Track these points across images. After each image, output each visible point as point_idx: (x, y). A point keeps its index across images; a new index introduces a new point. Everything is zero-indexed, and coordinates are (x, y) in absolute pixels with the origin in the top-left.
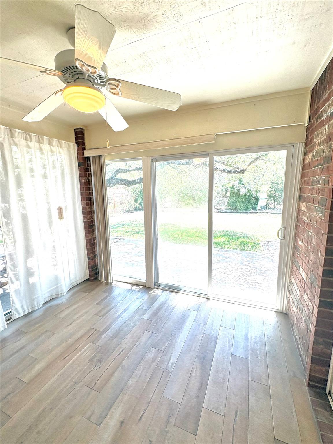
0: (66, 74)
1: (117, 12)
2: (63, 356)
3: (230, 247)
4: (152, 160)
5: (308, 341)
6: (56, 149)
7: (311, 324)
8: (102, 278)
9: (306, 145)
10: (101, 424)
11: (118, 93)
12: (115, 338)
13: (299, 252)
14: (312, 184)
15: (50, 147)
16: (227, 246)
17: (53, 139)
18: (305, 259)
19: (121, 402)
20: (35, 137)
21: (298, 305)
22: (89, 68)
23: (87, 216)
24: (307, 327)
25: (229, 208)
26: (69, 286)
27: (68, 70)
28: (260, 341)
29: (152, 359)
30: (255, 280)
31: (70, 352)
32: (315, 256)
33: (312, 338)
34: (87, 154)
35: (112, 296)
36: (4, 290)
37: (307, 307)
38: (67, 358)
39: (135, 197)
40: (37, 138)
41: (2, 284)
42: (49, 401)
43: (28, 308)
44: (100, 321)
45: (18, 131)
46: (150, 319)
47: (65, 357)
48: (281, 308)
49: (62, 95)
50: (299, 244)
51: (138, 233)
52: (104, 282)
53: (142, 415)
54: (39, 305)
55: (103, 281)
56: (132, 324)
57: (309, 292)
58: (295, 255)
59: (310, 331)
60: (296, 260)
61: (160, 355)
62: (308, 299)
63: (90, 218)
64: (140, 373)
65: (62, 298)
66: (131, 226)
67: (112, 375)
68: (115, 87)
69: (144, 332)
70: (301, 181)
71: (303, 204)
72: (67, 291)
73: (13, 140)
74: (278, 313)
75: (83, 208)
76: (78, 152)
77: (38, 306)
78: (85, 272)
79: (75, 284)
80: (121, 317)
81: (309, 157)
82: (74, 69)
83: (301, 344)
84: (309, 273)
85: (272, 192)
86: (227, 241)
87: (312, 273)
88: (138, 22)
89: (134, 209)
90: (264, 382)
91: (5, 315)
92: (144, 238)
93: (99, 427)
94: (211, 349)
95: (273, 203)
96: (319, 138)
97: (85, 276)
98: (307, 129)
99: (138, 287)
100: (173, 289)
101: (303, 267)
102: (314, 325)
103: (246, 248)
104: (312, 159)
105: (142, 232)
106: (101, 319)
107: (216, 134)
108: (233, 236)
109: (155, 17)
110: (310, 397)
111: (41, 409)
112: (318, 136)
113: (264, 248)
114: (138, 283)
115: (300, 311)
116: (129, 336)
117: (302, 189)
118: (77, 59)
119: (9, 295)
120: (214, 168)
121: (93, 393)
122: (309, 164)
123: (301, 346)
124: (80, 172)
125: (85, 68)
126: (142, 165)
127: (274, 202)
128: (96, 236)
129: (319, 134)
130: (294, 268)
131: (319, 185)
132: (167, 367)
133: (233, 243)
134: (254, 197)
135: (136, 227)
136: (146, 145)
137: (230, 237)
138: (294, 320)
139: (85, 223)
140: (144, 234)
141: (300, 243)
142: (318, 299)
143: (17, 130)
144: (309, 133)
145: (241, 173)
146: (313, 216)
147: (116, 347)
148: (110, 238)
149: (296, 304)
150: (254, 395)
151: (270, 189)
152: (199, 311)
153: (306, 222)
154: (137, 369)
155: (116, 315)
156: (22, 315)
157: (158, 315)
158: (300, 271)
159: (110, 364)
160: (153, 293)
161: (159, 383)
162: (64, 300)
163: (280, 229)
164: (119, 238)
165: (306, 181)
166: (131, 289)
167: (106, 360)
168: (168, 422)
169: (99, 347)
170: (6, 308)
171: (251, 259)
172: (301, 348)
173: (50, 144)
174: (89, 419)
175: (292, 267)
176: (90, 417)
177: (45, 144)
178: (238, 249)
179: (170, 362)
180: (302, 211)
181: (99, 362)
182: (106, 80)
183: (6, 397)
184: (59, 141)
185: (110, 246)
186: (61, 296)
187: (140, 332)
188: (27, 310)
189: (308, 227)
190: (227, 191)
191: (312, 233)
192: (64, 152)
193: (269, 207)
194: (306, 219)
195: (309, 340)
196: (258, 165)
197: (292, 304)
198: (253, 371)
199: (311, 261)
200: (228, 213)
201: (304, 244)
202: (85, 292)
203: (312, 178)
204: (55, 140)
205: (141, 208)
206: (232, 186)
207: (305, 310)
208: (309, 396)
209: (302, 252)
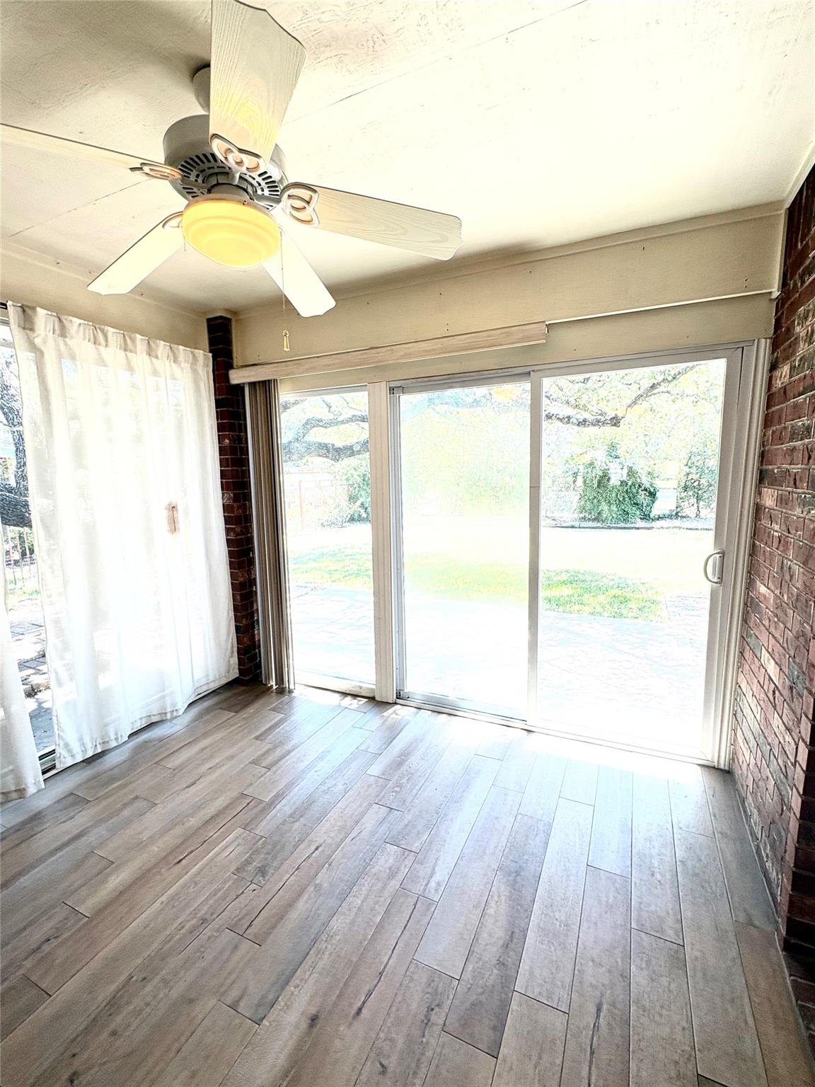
0: (190, 174)
1: (310, 24)
2: (174, 857)
3: (585, 608)
4: (392, 390)
5: (783, 833)
6: (164, 365)
7: (792, 790)
8: (268, 677)
9: (775, 345)
10: (264, 1021)
11: (309, 219)
12: (298, 820)
13: (760, 613)
14: (791, 440)
15: (151, 360)
16: (577, 607)
17: (158, 341)
18: (776, 628)
19: (311, 969)
20: (117, 336)
21: (758, 745)
22: (244, 157)
23: (234, 526)
24: (782, 800)
25: (582, 515)
26: (190, 694)
27: (195, 165)
28: (661, 836)
29: (388, 871)
30: (647, 690)
31: (192, 848)
32: (799, 618)
33: (794, 826)
34: (236, 377)
35: (293, 721)
36: (40, 704)
37: (781, 749)
38: (183, 861)
39: (351, 489)
40: (120, 337)
41: (35, 687)
42: (139, 961)
43: (94, 744)
44: (262, 779)
45: (77, 321)
46: (385, 777)
47: (178, 860)
48: (713, 756)
49: (178, 226)
50: (759, 593)
51: (357, 575)
52: (275, 687)
53: (364, 1003)
54: (120, 738)
55: (272, 686)
56: (340, 787)
57: (785, 710)
58: (748, 622)
59: (790, 808)
60: (752, 632)
61: (408, 863)
62: (782, 728)
63: (241, 530)
64: (360, 902)
65: (173, 722)
66: (340, 559)
67: (291, 904)
68: (304, 204)
69: (370, 805)
70: (765, 435)
71: (770, 490)
72: (186, 706)
73: (66, 344)
74: (706, 769)
75: (226, 508)
76: (216, 373)
77: (116, 739)
78: (229, 661)
79: (205, 689)
80: (316, 769)
81: (784, 374)
82: (209, 161)
83: (765, 844)
84: (785, 662)
85: (690, 477)
86: (576, 595)
87: (794, 662)
88: (359, 45)
89: (348, 519)
90: (671, 935)
91: (41, 758)
92: (372, 586)
93: (257, 1026)
94: (536, 851)
95: (693, 505)
96: (808, 323)
97: (228, 672)
98: (777, 304)
99: (356, 701)
100: (440, 707)
101: (770, 650)
102: (798, 792)
103: (624, 612)
104: (791, 377)
105: (366, 573)
106: (265, 774)
107: (547, 323)
108: (592, 583)
109: (400, 32)
110: (791, 975)
111: (122, 978)
112: (806, 318)
113: (671, 613)
114: (356, 691)
115: (763, 760)
116: (332, 815)
117: (766, 453)
118: (215, 136)
119: (50, 713)
120: (544, 414)
121: (246, 946)
122: (783, 390)
123: (765, 849)
124: (219, 421)
125: (233, 157)
126: (367, 411)
127: (695, 500)
128: (256, 575)
129: (808, 311)
130: (748, 654)
131: (810, 438)
132: (425, 890)
133: (591, 599)
134: (645, 490)
135: (351, 561)
136: (378, 353)
137: (583, 586)
138: (747, 786)
139: (229, 543)
140: (372, 577)
141: (763, 589)
142: (810, 725)
143: (74, 319)
144: (783, 313)
145: (612, 425)
146: (795, 518)
147: (301, 841)
148: (289, 587)
149: (753, 743)
150: (644, 965)
151: (687, 469)
152: (505, 760)
153: (776, 534)
154: (352, 894)
155: (302, 766)
156: (79, 759)
157: (404, 767)
158: (762, 660)
159: (285, 878)
160: (394, 716)
161: (405, 928)
162: (178, 728)
163: (711, 556)
164: (312, 586)
165: (776, 433)
166: (339, 706)
167: (277, 868)
168: (427, 1022)
169: (260, 839)
170: (43, 742)
171: (637, 638)
172: (767, 855)
173: (150, 352)
174: (234, 1006)
175: (742, 653)
176: (238, 1002)
177: (138, 354)
178: (605, 614)
179: (433, 879)
180: (767, 510)
181: (259, 875)
182: (282, 188)
183: (39, 948)
184: (172, 345)
185: (288, 605)
186: (173, 718)
187: (360, 806)
188: (91, 748)
189: (781, 548)
190: (575, 475)
191: (792, 561)
192: (183, 372)
193: (684, 515)
194: (776, 527)
195: (787, 830)
196: (654, 407)
197: (741, 744)
198: (642, 906)
199: (791, 631)
200: (579, 528)
201: (772, 591)
202: (229, 709)
203: (791, 424)
204: (162, 343)
205: (364, 515)
206: (589, 462)
207: (775, 757)
208: (787, 974)
209: (767, 610)
